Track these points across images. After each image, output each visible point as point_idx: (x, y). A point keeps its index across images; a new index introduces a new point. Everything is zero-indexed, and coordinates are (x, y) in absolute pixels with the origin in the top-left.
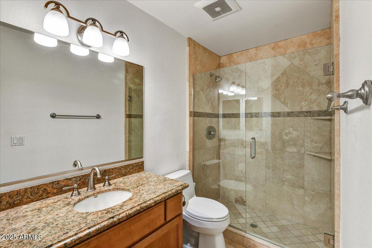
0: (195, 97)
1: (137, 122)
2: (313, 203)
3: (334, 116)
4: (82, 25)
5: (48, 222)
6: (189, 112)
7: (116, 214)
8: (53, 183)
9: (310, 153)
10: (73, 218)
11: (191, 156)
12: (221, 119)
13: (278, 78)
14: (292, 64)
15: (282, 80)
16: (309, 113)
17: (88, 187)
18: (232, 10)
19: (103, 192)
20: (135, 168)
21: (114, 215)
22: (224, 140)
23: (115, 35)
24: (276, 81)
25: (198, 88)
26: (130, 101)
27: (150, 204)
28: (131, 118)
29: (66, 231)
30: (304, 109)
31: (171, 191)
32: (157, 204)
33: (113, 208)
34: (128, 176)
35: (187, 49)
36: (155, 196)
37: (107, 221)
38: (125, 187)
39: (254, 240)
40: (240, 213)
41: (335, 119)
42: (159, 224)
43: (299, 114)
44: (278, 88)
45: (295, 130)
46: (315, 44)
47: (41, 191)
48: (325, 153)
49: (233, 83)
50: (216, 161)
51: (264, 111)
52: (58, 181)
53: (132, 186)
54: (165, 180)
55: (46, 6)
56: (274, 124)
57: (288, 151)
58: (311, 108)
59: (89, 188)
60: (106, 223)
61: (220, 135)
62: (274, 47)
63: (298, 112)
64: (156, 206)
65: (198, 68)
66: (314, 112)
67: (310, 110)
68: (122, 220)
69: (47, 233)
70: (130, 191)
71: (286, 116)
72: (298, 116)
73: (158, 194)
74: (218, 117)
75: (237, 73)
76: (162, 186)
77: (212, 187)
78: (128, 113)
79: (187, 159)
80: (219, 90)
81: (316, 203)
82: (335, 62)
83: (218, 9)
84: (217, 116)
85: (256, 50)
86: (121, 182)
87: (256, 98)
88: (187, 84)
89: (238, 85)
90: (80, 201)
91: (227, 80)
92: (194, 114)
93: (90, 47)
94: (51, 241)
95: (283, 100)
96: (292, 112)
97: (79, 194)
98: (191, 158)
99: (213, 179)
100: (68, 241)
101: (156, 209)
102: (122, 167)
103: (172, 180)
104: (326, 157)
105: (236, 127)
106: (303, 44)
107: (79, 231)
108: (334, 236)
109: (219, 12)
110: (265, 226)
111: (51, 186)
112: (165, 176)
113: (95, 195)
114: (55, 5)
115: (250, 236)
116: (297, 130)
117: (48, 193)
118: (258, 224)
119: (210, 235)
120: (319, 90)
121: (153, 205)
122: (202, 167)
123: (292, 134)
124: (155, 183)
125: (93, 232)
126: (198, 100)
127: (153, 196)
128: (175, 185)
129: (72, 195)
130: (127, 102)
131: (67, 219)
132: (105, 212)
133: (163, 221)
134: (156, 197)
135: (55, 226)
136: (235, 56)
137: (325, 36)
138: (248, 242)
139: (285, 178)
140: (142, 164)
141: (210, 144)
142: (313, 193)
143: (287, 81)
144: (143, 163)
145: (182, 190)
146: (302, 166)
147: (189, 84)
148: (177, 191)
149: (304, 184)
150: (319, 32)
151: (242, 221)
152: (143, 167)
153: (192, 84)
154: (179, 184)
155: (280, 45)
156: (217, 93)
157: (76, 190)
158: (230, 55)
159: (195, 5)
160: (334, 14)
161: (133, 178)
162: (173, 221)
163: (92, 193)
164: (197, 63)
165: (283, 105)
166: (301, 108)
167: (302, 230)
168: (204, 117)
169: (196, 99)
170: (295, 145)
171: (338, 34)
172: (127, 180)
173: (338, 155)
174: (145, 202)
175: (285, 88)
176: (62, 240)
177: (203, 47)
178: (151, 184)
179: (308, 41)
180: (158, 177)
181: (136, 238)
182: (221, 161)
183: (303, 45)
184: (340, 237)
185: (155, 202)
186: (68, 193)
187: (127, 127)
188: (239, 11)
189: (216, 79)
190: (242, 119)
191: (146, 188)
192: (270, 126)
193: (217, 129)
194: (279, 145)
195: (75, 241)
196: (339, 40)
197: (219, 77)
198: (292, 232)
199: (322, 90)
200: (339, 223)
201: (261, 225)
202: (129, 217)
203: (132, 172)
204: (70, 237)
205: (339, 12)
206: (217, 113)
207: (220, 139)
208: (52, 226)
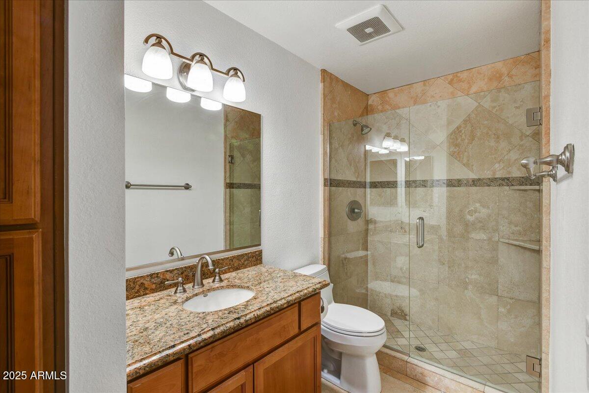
0: (332, 157)
1: (241, 195)
2: (512, 316)
3: (542, 185)
4: (184, 62)
5: (158, 321)
6: (323, 179)
7: (241, 314)
8: (151, 275)
9: (507, 241)
10: (187, 318)
11: (327, 245)
12: (368, 190)
13: (457, 128)
14: (480, 105)
15: (465, 131)
16: (507, 181)
17: (194, 282)
18: (389, 31)
19: (214, 289)
20: (250, 259)
21: (240, 315)
22: (375, 222)
23: (227, 73)
24: (454, 132)
25: (336, 144)
26: (231, 163)
27: (281, 305)
28: (233, 188)
29: (186, 332)
30: (498, 175)
31: (306, 289)
32: (290, 305)
33: (236, 308)
34: (242, 270)
35: (321, 86)
36: (287, 295)
37: (232, 322)
38: (243, 284)
39: (421, 366)
40: (398, 331)
41: (544, 189)
42: (292, 334)
43: (492, 182)
44: (457, 142)
45: (484, 207)
46: (515, 76)
47: (137, 286)
48: (531, 241)
49: (388, 135)
50: (361, 253)
51: (436, 177)
52: (157, 274)
53: (251, 283)
54: (295, 276)
55: (146, 41)
56: (450, 198)
57: (473, 238)
58: (509, 173)
59: (196, 284)
60: (232, 324)
61: (367, 214)
62: (452, 80)
63: (489, 179)
64: (289, 308)
65: (336, 114)
66: (514, 179)
67: (508, 176)
68: (249, 322)
69: (164, 333)
70: (251, 289)
71: (471, 186)
72: (489, 186)
73: (291, 292)
74: (365, 187)
75: (393, 120)
76: (292, 283)
77: (358, 291)
78: (228, 181)
79: (321, 250)
80: (367, 146)
81: (516, 317)
82: (543, 107)
83: (369, 30)
84: (362, 185)
85: (424, 85)
86: (235, 277)
87: (423, 158)
88: (321, 137)
89: (396, 138)
90: (188, 299)
91: (379, 131)
92: (331, 183)
93: (193, 91)
94: (171, 341)
95: (465, 161)
96: (479, 179)
97: (185, 291)
98: (327, 248)
99: (358, 280)
100: (191, 342)
101: (289, 313)
102: (234, 257)
103: (305, 275)
104: (532, 246)
105: (392, 202)
106: (498, 75)
107: (202, 332)
108: (540, 360)
109: (370, 34)
110: (438, 350)
111: (149, 280)
112: (294, 271)
113: (205, 293)
114: (156, 39)
115: (416, 361)
116: (488, 207)
117: (146, 289)
118: (427, 346)
119: (357, 356)
120: (522, 146)
121: (285, 306)
122: (341, 262)
123: (480, 213)
124: (283, 279)
125: (218, 334)
126: (336, 161)
127: (285, 295)
128: (311, 282)
129: (176, 292)
130: (228, 165)
131: (181, 319)
132: (227, 312)
133: (296, 331)
134: (289, 296)
135: (169, 326)
136: (391, 95)
137: (531, 64)
138: (413, 370)
139: (468, 278)
140: (259, 254)
141: (354, 227)
142: (511, 301)
143: (472, 131)
144: (261, 252)
145: (321, 289)
146: (494, 261)
147: (323, 139)
148: (315, 289)
149: (497, 287)
150: (523, 57)
151: (402, 341)
152: (262, 258)
153: (327, 138)
154: (316, 280)
155: (461, 77)
156: (362, 150)
157: (181, 285)
158: (383, 93)
159: (336, 26)
160: (543, 37)
161: (249, 273)
162: (309, 331)
163: (201, 290)
164: (334, 106)
165: (465, 169)
166: (494, 173)
167: (494, 356)
168: (344, 187)
169: (333, 160)
170: (483, 228)
171: (548, 65)
172: (242, 275)
173: (547, 241)
174: (275, 302)
175: (468, 143)
176: (185, 341)
177: (342, 81)
178: (277, 280)
179: (505, 71)
180: (284, 271)
181: (265, 349)
182: (369, 252)
183: (497, 77)
184: (550, 360)
185: (288, 302)
186: (169, 290)
187: (228, 201)
188: (399, 31)
189: (362, 130)
190: (401, 190)
191: (272, 285)
192: (445, 201)
193: (363, 205)
194: (459, 229)
195: (199, 343)
196: (550, 75)
197: (367, 127)
198: (479, 358)
199: (526, 145)
200: (548, 340)
201: (431, 348)
202: (258, 320)
203: (247, 265)
204: (193, 338)
205: (550, 35)
206: (363, 180)
207: (368, 221)
208: (165, 326)
